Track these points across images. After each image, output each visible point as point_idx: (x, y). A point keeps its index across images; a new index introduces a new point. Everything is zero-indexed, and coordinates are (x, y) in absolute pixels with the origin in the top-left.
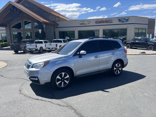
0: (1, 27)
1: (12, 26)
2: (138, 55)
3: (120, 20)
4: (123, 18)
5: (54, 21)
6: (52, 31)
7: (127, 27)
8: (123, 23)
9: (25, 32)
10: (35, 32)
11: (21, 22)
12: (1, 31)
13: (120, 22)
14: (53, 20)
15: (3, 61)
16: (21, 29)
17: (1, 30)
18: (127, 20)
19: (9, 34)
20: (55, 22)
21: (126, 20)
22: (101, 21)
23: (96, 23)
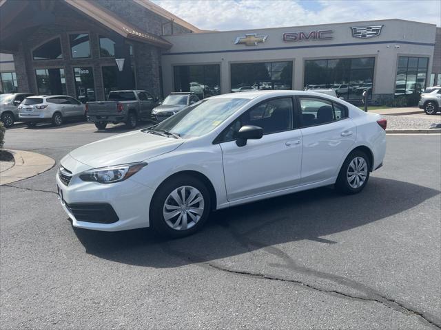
0: (2, 54)
1: (32, 50)
2: (427, 132)
3: (355, 32)
4: (365, 24)
5: (158, 35)
6: (154, 65)
7: (375, 52)
8: (364, 41)
9: (72, 66)
10: (103, 67)
11: (59, 36)
12: (2, 64)
13: (355, 37)
14: (156, 32)
15: (36, 152)
16: (59, 57)
17: (2, 61)
18: (377, 32)
19: (25, 74)
20: (160, 37)
21: (373, 30)
22: (300, 33)
23: (284, 39)
